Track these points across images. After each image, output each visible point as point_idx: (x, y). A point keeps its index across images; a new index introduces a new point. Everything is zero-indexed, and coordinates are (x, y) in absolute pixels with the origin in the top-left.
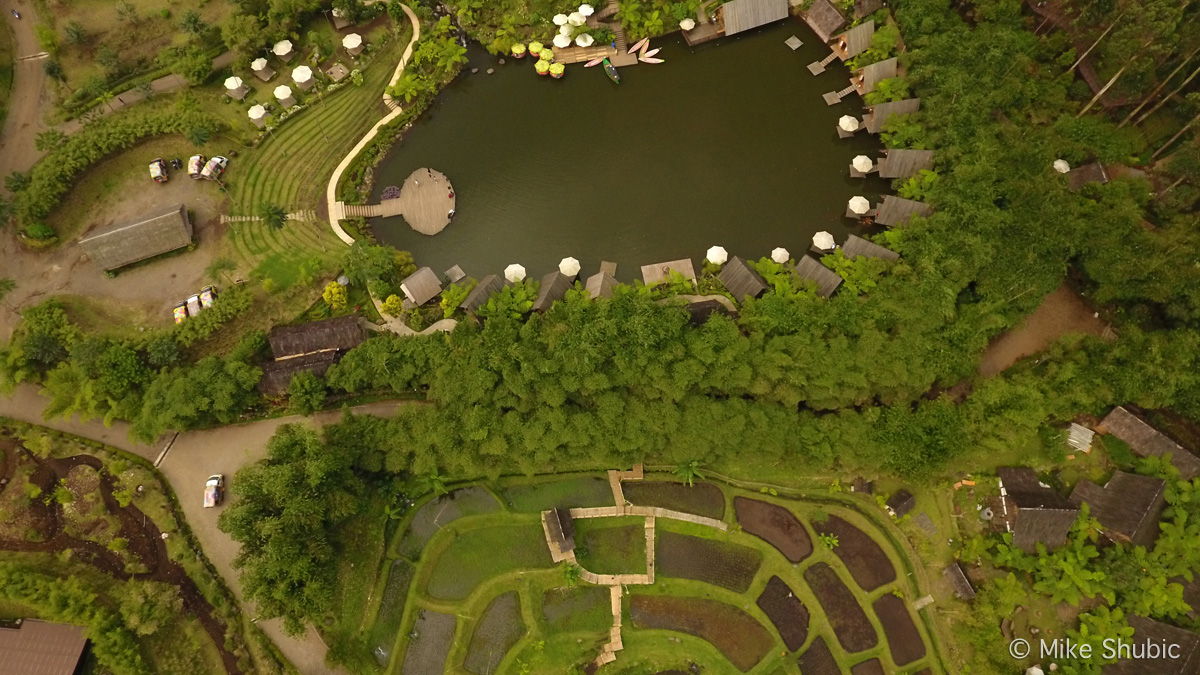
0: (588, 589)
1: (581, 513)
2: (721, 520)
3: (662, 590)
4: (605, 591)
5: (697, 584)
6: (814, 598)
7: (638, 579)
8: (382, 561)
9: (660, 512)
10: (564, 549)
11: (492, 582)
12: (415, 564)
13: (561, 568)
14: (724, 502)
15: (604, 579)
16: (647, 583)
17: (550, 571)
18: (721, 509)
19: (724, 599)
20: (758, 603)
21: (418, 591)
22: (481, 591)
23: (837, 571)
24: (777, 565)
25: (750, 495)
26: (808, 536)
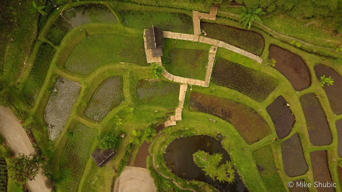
0: (167, 83)
1: (170, 35)
2: (260, 56)
3: (211, 91)
4: (177, 86)
5: (234, 92)
6: (302, 112)
7: (199, 83)
8: (35, 42)
9: (221, 44)
10: (155, 55)
11: (106, 67)
12: (56, 47)
13: (151, 67)
14: (264, 46)
15: (178, 79)
16: (204, 86)
17: (144, 68)
18: (261, 49)
19: (247, 104)
20: (268, 109)
21: (57, 64)
22: (98, 72)
23: (321, 100)
24: (285, 90)
25: (281, 45)
26: (310, 76)
